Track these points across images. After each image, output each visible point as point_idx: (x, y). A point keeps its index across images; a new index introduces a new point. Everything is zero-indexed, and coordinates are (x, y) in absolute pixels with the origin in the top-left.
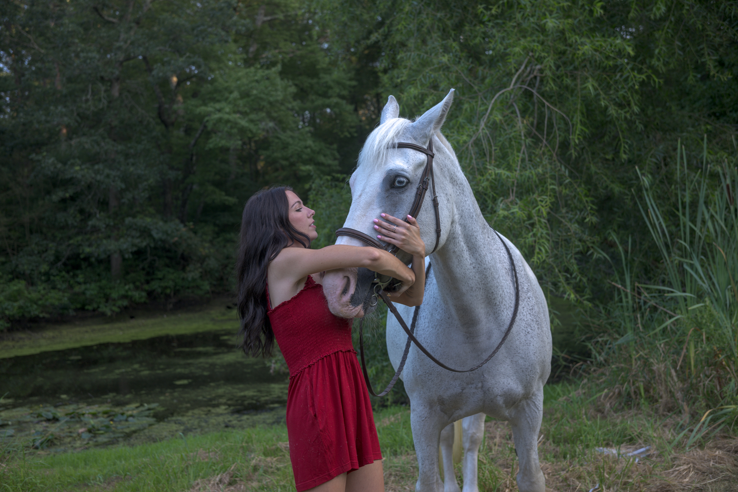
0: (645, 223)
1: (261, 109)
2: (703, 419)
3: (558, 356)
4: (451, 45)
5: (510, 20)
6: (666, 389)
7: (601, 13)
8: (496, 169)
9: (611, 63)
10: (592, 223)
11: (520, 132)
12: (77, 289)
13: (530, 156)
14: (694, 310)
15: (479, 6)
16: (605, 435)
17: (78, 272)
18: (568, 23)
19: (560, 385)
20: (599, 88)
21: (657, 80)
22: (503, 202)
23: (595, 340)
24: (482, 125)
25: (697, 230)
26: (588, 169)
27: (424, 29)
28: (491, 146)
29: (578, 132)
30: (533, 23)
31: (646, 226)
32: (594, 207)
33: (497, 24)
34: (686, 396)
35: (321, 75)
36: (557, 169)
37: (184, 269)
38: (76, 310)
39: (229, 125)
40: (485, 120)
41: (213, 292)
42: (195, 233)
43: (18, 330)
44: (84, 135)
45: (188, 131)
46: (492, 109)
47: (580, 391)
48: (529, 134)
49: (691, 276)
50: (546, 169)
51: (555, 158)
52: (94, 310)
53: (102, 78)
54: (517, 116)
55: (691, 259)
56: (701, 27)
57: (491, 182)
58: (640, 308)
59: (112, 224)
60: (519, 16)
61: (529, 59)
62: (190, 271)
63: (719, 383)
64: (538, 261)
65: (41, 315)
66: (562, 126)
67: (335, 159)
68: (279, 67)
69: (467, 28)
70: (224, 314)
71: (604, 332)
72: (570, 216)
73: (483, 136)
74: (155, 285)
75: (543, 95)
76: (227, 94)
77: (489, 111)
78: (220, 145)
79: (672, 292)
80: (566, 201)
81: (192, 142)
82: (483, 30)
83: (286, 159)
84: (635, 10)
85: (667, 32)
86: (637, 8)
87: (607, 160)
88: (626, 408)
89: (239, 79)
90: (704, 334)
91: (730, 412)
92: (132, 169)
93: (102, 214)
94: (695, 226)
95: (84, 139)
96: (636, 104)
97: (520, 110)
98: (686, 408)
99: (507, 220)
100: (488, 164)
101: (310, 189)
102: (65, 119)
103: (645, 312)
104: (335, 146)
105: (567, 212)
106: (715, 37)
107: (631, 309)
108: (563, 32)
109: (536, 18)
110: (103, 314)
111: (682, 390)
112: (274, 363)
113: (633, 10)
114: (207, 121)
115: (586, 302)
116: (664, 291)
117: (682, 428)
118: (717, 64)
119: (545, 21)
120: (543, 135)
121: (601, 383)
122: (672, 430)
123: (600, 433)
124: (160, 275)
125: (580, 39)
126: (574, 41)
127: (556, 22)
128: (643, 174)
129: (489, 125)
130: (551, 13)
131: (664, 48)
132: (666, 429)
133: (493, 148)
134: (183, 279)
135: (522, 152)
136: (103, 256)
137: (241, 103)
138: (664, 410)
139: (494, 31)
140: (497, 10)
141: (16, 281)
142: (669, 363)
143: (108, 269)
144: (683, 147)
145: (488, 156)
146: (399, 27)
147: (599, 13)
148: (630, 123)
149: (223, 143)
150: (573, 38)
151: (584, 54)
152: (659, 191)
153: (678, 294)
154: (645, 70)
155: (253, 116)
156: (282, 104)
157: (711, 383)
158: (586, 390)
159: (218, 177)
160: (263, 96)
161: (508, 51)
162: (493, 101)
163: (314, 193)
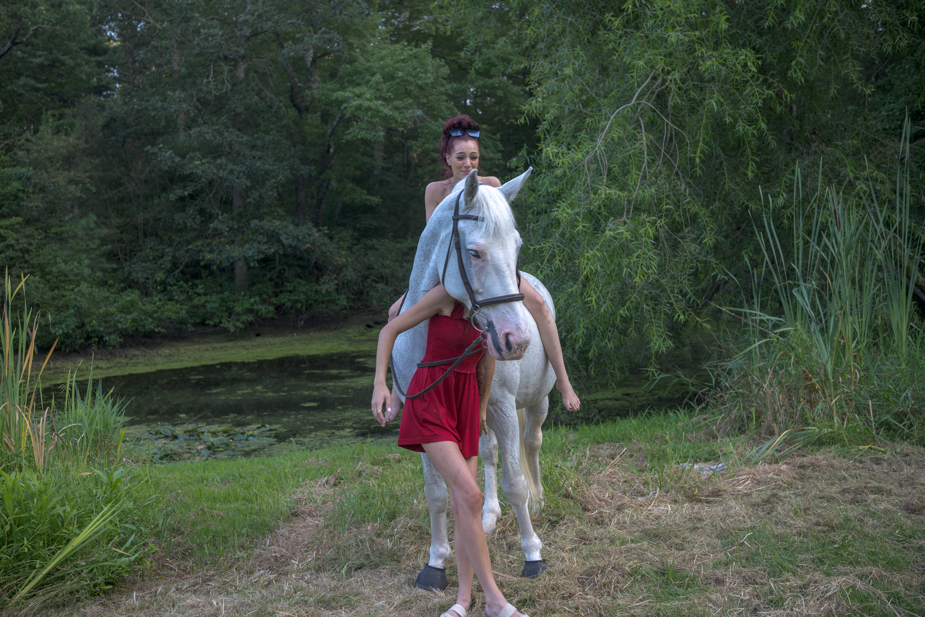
1: (408, 93)
12: (196, 301)
17: (198, 281)
20: (724, 104)
21: (789, 95)
22: (612, 223)
32: (714, 228)
37: (317, 281)
38: (195, 325)
39: (369, 114)
40: (602, 138)
41: (351, 308)
42: (331, 238)
43: (131, 346)
44: (205, 123)
45: (325, 117)
46: (611, 127)
52: (215, 326)
53: (226, 58)
54: (641, 132)
59: (236, 227)
61: (654, 73)
62: (323, 283)
65: (157, 330)
70: (363, 334)
73: (600, 154)
74: (284, 298)
76: (368, 77)
77: (607, 128)
78: (359, 137)
81: (329, 131)
89: (382, 59)
91: (810, 433)
92: (258, 164)
93: (225, 215)
95: (204, 129)
97: (645, 125)
102: (184, 105)
110: (226, 331)
114: (345, 108)
124: (290, 287)
125: (707, 52)
127: (682, 35)
129: (607, 142)
130: (679, 24)
134: (316, 291)
135: (642, 170)
136: (225, 264)
137: (384, 87)
140: (621, 22)
141: (129, 290)
143: (232, 279)
149: (363, 134)
155: (397, 103)
156: (433, 87)
159: (358, 173)
162: (612, 117)
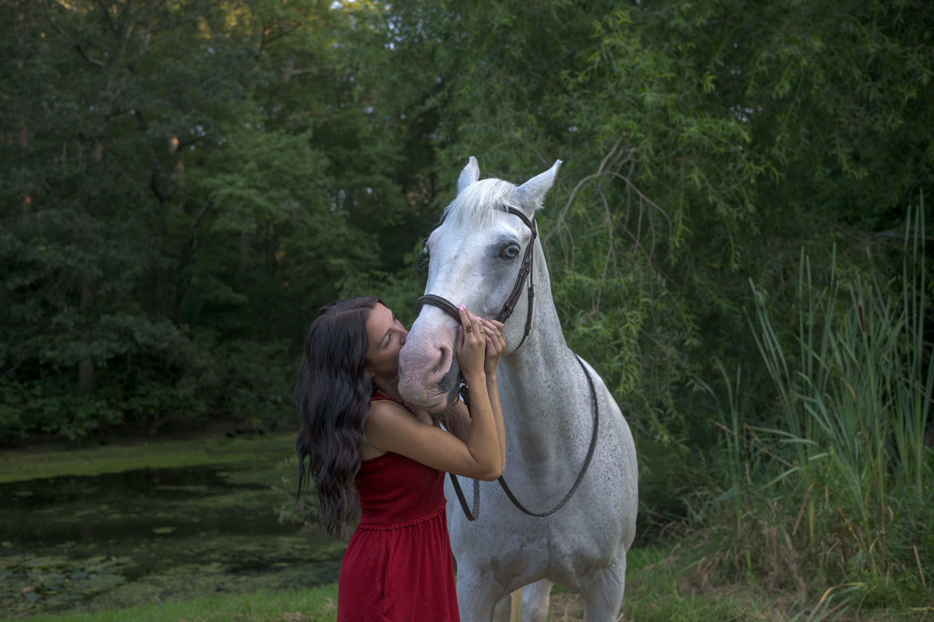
0: (757, 349)
1: (283, 185)
2: (823, 599)
3: (646, 513)
4: (526, 117)
5: (600, 91)
6: (779, 558)
7: (712, 88)
8: (576, 274)
9: (722, 150)
10: (693, 347)
11: (608, 230)
12: (32, 404)
13: (619, 260)
14: (815, 461)
15: (563, 72)
16: (701, 615)
17: (35, 382)
18: (671, 99)
19: (647, 549)
20: (707, 181)
21: (777, 174)
22: (583, 316)
23: (692, 494)
24: (561, 218)
25: (821, 361)
26: (690, 279)
27: (494, 96)
28: (571, 246)
29: (679, 233)
30: (629, 96)
31: (760, 354)
32: (696, 327)
33: (584, 95)
34: (803, 568)
35: (363, 146)
36: (652, 278)
37: (173, 384)
38: (29, 431)
39: (242, 203)
40: (565, 213)
41: (210, 415)
42: (191, 338)
44: (53, 206)
45: (189, 208)
46: (574, 200)
47: (672, 558)
48: (618, 233)
49: (813, 418)
50: (638, 277)
51: (650, 263)
52: (53, 432)
53: (82, 137)
54: (605, 210)
55: (813, 397)
56: (832, 112)
57: (569, 290)
58: (749, 455)
59: (83, 321)
60: (611, 86)
61: (622, 141)
62: (182, 387)
63: (844, 553)
64: (625, 392)
66: (660, 224)
67: (375, 252)
68: (309, 134)
69: (547, 97)
71: (704, 484)
72: (666, 337)
73: (562, 232)
74: (135, 403)
75: (637, 185)
76: (241, 164)
77: (570, 201)
78: (229, 228)
79: (789, 437)
80: (662, 318)
81: (194, 222)
82: (566, 101)
83: (313, 249)
84: (754, 86)
85: (792, 116)
86: (756, 85)
87: (714, 269)
88: (728, 581)
89: (257, 145)
90: (827, 491)
91: (856, 591)
92: (113, 253)
93: (71, 308)
94: (820, 355)
95: (53, 212)
96: (751, 202)
97: (608, 202)
98: (802, 584)
99: (588, 339)
100: (566, 267)
101: (341, 289)
102: (30, 185)
103: (755, 461)
104: (376, 236)
105: (663, 332)
106: (849, 125)
107: (737, 457)
108: (664, 109)
109: (632, 90)
110: (65, 438)
111: (798, 561)
112: (285, 510)
113: (750, 87)
114: (214, 197)
115: (682, 446)
116: (779, 436)
117: (797, 609)
118: (850, 157)
119: (642, 94)
120: (635, 234)
121: (698, 549)
122: (784, 612)
123: (694, 612)
124: (142, 390)
125: (686, 118)
126: (678, 121)
127: (658, 96)
128: (758, 289)
129: (570, 218)
130: (651, 84)
131: (787, 135)
132: (777, 611)
133: (574, 248)
134: (172, 397)
135: (609, 254)
136: (69, 363)
137: (258, 175)
138: (775, 586)
139: (580, 103)
140: (585, 78)
142: (782, 526)
143: (75, 380)
144: (808, 258)
145: (567, 257)
146: (463, 91)
147: (709, 89)
148: (743, 225)
149: (233, 225)
150: (677, 117)
151: (689, 137)
152: (776, 310)
153: (796, 440)
154: (763, 160)
155: (273, 193)
156: (311, 180)
157: (834, 554)
158: (679, 558)
159: (224, 268)
160: (287, 168)
161: (596, 129)
162: (575, 190)
163: (346, 293)
